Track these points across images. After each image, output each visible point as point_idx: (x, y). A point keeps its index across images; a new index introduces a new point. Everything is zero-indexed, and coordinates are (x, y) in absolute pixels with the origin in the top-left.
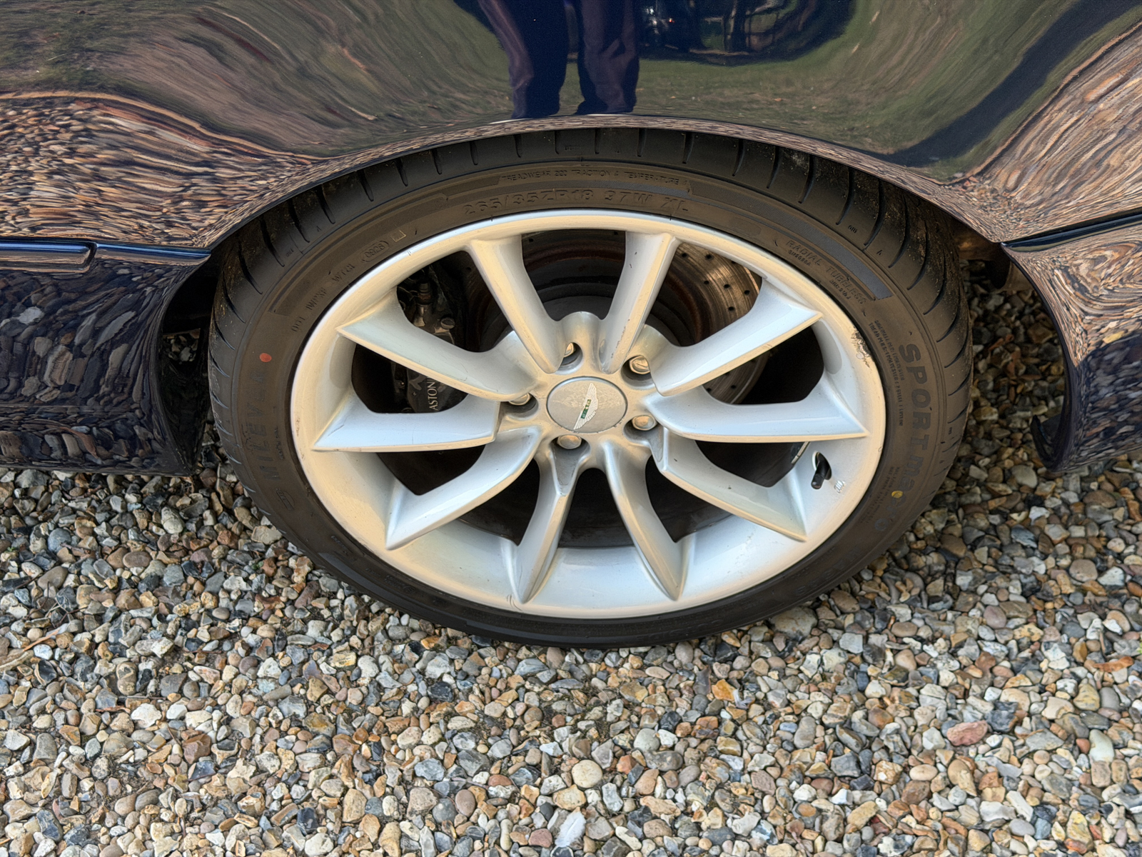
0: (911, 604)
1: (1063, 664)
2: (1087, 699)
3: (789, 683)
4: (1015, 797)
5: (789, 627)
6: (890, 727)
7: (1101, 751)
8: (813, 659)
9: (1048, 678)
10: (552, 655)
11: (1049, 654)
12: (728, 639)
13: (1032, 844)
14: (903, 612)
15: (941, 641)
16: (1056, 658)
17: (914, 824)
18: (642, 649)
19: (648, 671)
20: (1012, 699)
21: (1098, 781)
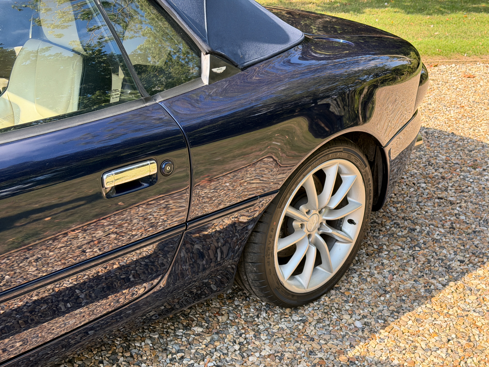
0: (354, 265)
1: (388, 261)
2: (398, 264)
3: (355, 286)
4: (408, 282)
5: (343, 279)
6: (379, 283)
7: (410, 269)
8: (353, 281)
9: (389, 264)
10: (312, 305)
11: (383, 261)
12: (336, 286)
13: (421, 286)
14: (355, 267)
15: (367, 268)
16: (386, 262)
17: (403, 293)
18: (325, 295)
19: (331, 297)
20: (389, 270)
21: (416, 273)
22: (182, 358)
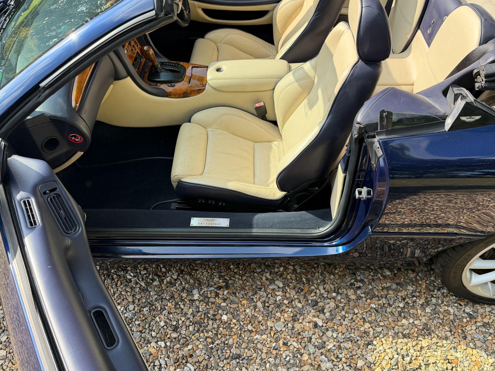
22: (359, 288)
